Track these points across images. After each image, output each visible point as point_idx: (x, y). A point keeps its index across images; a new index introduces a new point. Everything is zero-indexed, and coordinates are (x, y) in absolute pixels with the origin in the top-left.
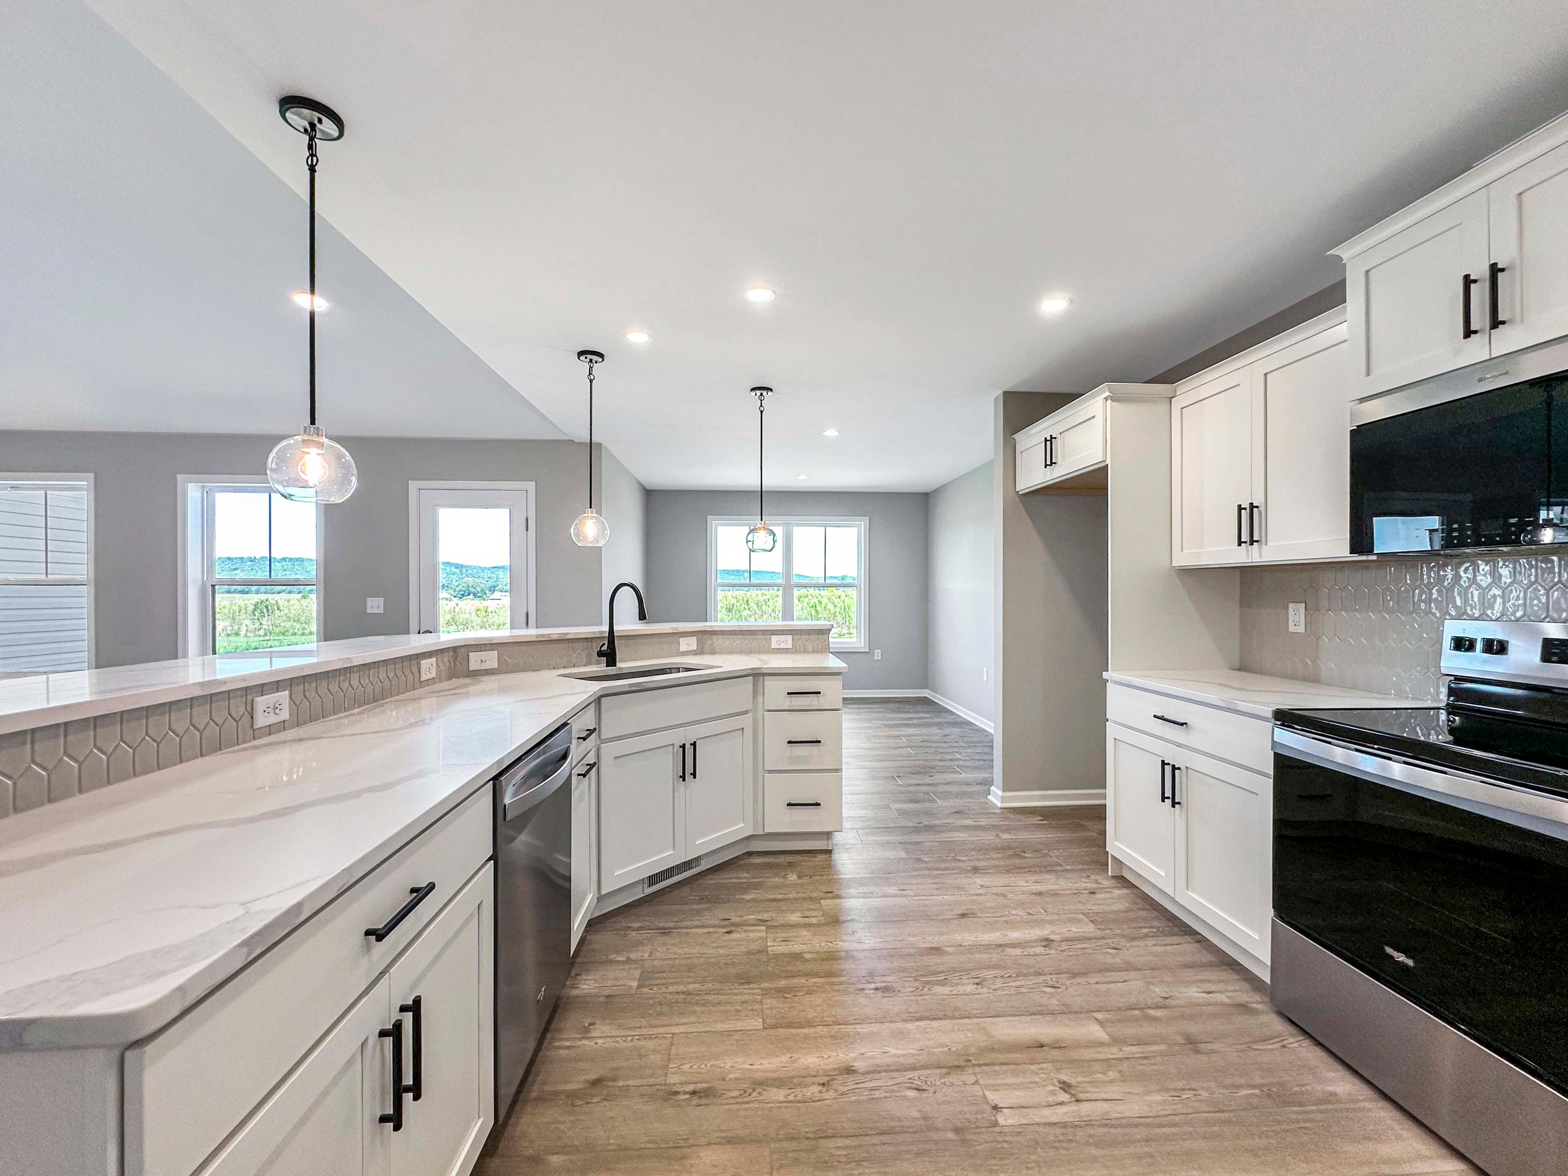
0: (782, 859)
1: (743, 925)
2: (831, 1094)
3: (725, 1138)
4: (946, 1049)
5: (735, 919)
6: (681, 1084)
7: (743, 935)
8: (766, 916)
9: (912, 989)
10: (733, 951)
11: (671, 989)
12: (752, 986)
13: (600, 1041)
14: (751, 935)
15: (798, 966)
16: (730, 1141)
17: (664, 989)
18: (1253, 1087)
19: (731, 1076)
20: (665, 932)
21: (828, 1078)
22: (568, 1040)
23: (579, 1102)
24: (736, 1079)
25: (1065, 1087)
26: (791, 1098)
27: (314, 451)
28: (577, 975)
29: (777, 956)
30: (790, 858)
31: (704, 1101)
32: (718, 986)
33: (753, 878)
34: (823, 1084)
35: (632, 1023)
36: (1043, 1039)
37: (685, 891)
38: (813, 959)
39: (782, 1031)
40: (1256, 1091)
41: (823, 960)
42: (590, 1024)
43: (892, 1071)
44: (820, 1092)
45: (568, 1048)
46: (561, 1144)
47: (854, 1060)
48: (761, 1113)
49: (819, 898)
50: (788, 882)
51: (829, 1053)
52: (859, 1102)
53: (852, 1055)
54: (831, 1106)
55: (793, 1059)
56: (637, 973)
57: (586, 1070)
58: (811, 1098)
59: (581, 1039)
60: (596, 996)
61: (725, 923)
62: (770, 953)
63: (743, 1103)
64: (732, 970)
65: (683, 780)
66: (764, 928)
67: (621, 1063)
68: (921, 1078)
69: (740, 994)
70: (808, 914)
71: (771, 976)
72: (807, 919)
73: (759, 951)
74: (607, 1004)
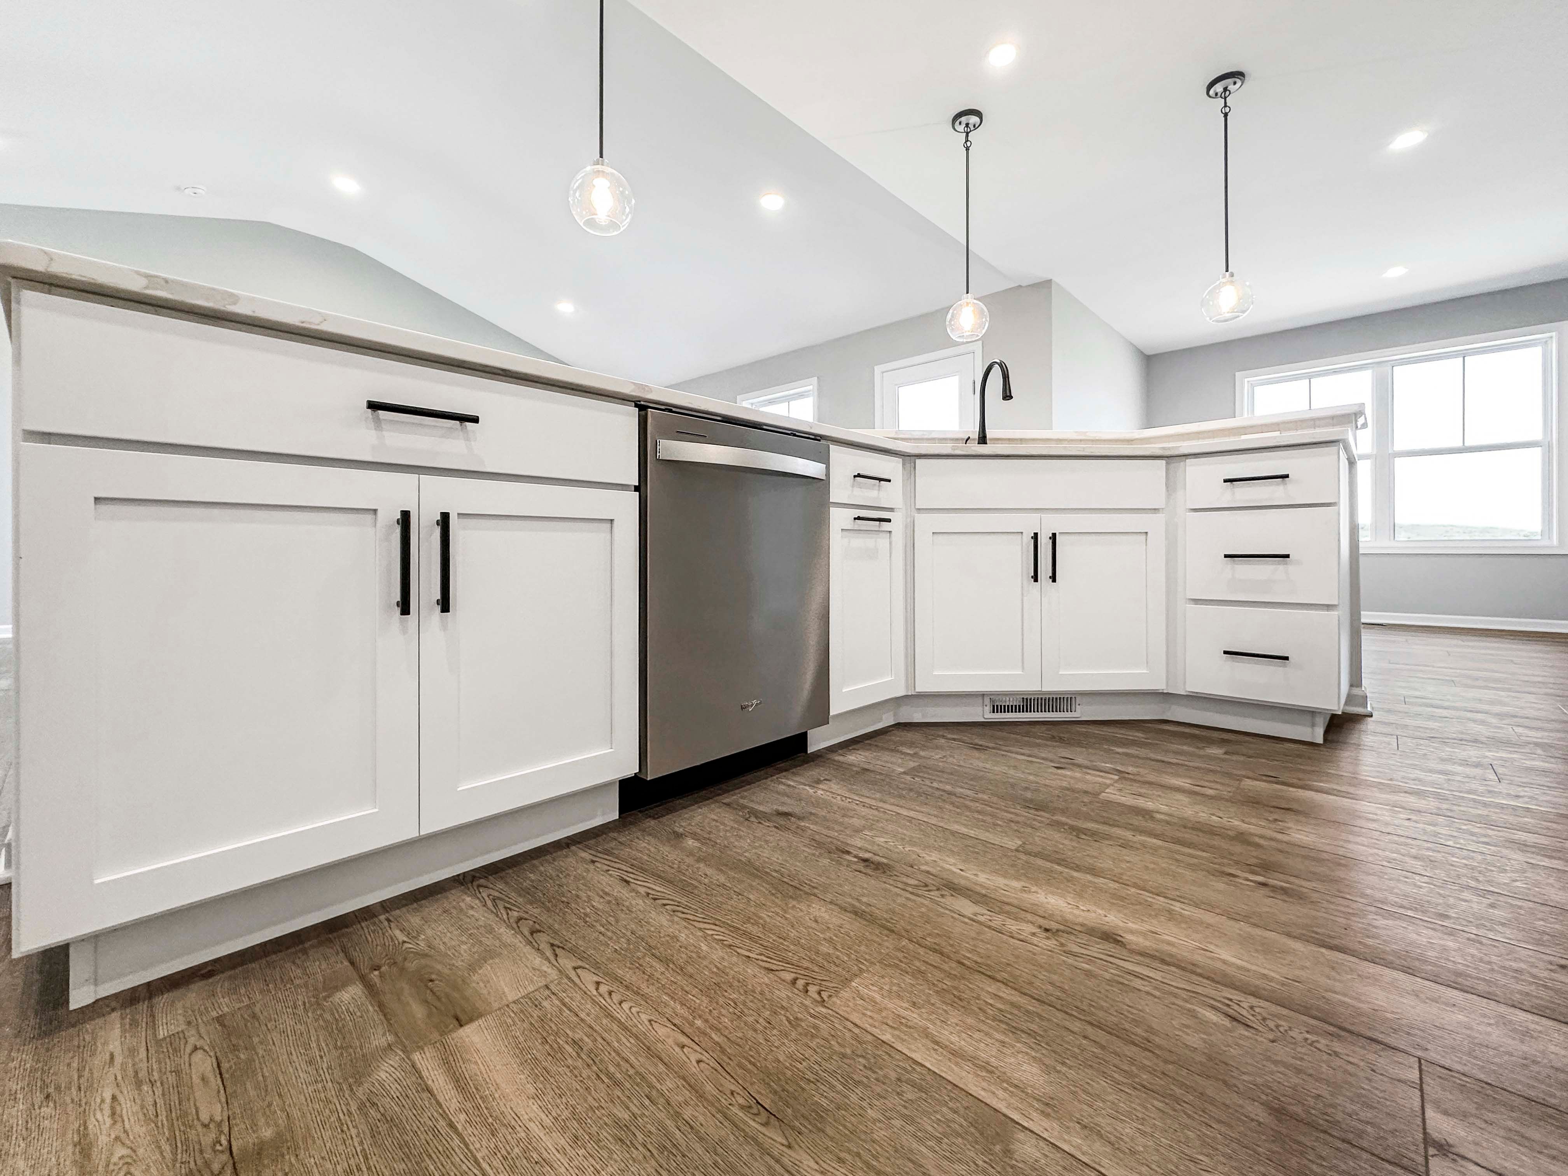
0: (1216, 734)
1: (1086, 768)
2: (1052, 943)
3: (853, 906)
5: (1080, 760)
6: (860, 848)
7: (1078, 775)
8: (1130, 769)
10: (1048, 782)
11: (935, 785)
12: (1041, 813)
13: (821, 792)
14: (1088, 777)
15: (1137, 821)
16: (857, 913)
17: (928, 782)
19: (923, 868)
20: (979, 748)
21: (1062, 927)
22: (794, 781)
23: (753, 819)
24: (927, 872)
26: (981, 918)
27: (602, 179)
28: (854, 749)
29: (1108, 803)
31: (869, 871)
32: (994, 799)
33: (1147, 739)
34: (1047, 930)
35: (865, 792)
38: (1168, 822)
39: (1040, 862)
41: (1185, 827)
42: (826, 780)
43: (1201, 976)
44: (1034, 934)
45: (789, 786)
46: (707, 836)
47: (1132, 932)
48: (923, 910)
49: (1248, 778)
50: (1202, 752)
51: (1094, 908)
52: (1089, 974)
53: (1130, 925)
54: (1034, 954)
55: (1024, 890)
56: (912, 764)
57: (783, 803)
58: (1011, 933)
59: (805, 785)
60: (855, 766)
61: (1063, 760)
62: (1100, 797)
63: (912, 893)
64: (1029, 795)
65: (1036, 580)
66: (1116, 777)
67: (822, 813)
68: (1259, 1010)
69: (1016, 814)
70: (1206, 784)
71: (1079, 815)
72: (1198, 787)
73: (1086, 792)
74: (858, 773)
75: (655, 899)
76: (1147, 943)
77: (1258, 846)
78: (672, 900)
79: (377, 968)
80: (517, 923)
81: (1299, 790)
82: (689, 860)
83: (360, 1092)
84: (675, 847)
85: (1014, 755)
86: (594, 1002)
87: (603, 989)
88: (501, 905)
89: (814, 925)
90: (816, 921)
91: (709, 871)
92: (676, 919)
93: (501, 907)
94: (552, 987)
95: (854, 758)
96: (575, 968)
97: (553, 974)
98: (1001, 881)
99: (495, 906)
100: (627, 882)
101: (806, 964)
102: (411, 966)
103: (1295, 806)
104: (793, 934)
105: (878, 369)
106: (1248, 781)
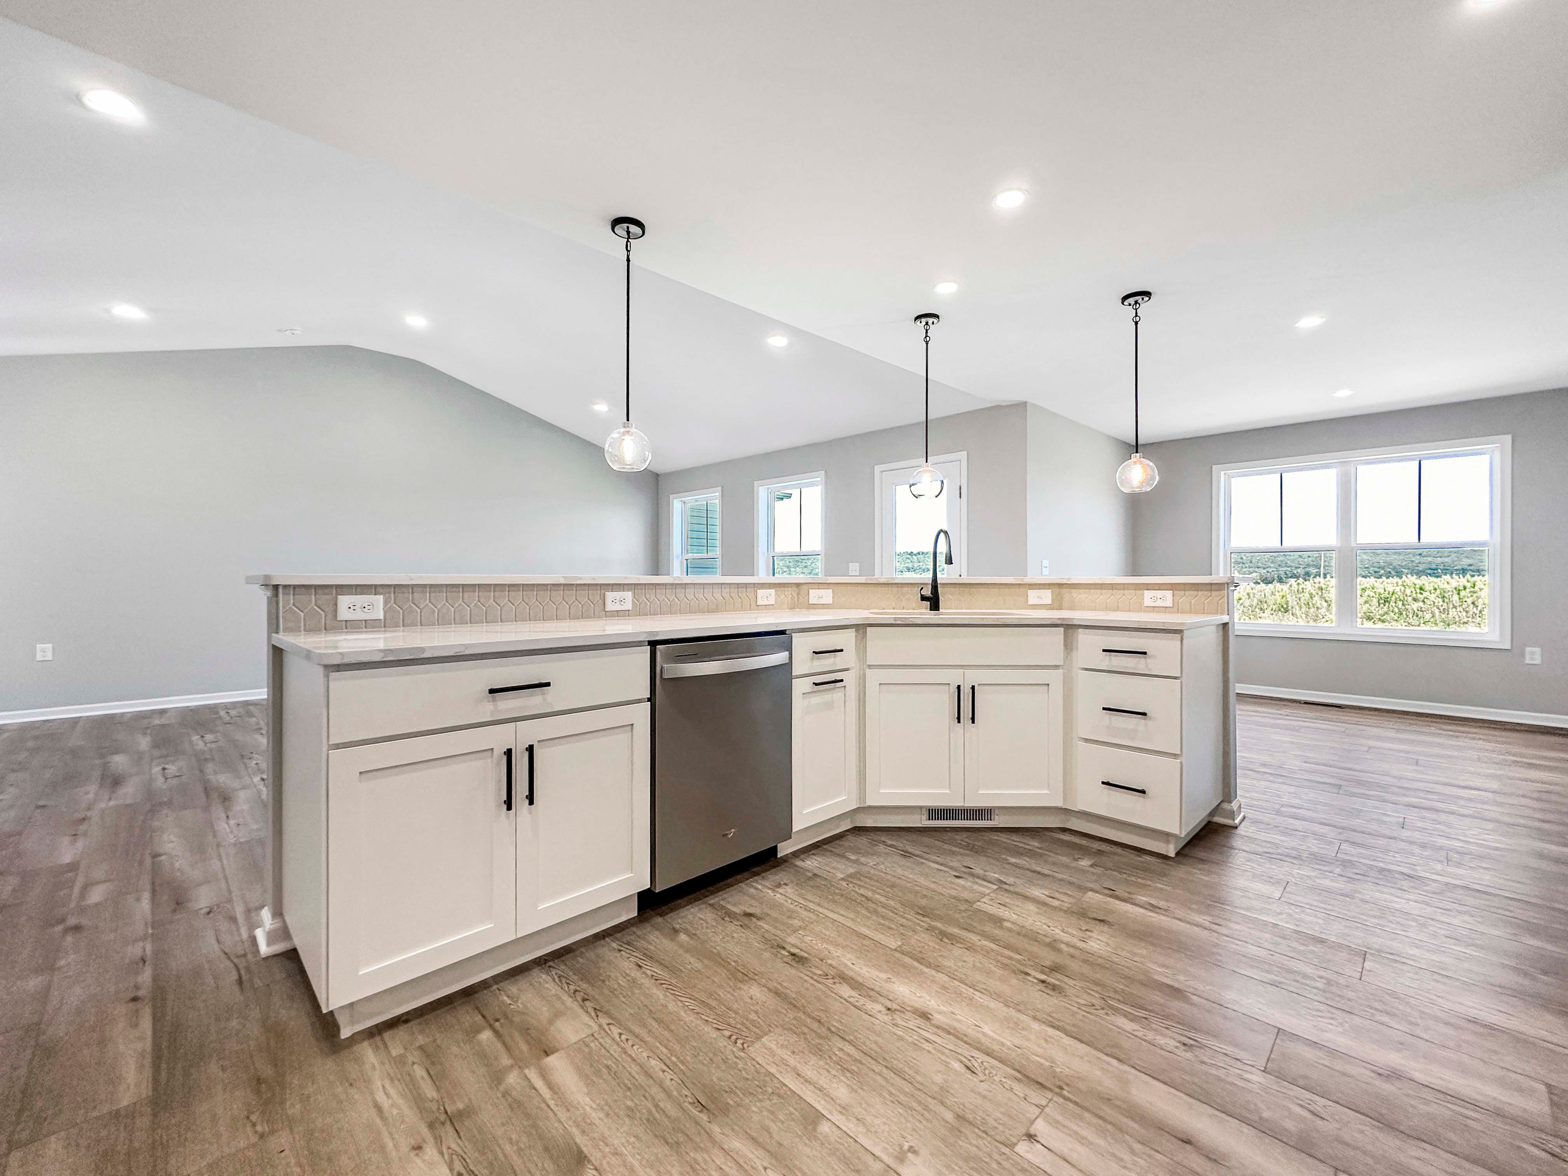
0: (1096, 845)
1: (978, 877)
2: (887, 1018)
3: (777, 989)
4: (1047, 1064)
5: (978, 871)
6: (793, 945)
7: (969, 884)
8: (1011, 880)
9: (1083, 1002)
10: (943, 890)
11: (862, 891)
12: (925, 919)
13: (778, 895)
14: (975, 887)
15: (989, 928)
16: (777, 993)
17: (856, 889)
19: (829, 962)
20: (906, 855)
21: (898, 1008)
22: (762, 885)
23: (727, 919)
24: (831, 965)
26: (852, 1000)
28: (813, 854)
29: (977, 911)
30: (1104, 847)
31: (793, 963)
32: (898, 906)
33: (1041, 849)
34: (889, 1009)
35: (810, 897)
36: (1200, 1140)
37: (961, 836)
38: (1010, 930)
39: (907, 960)
41: (1019, 934)
42: (786, 884)
43: (965, 1042)
44: (880, 1012)
45: (757, 889)
46: (694, 931)
47: (940, 1013)
48: (819, 993)
49: (1092, 890)
50: (1074, 864)
51: (924, 995)
52: (900, 1038)
53: (942, 1008)
54: (874, 1024)
55: (888, 980)
56: (852, 870)
57: (751, 906)
58: (866, 1010)
59: (770, 889)
60: (808, 871)
61: (964, 869)
62: (974, 906)
63: (815, 980)
64: (924, 902)
65: (959, 722)
66: (995, 887)
67: (775, 914)
68: (984, 1064)
69: (907, 919)
70: (1057, 895)
71: (951, 921)
72: (1051, 899)
73: (966, 901)
74: (809, 878)
75: (656, 980)
76: (946, 1020)
77: (1059, 951)
78: (665, 980)
79: (497, 1020)
80: (574, 993)
81: (1123, 904)
82: (681, 951)
83: (501, 1088)
84: (672, 940)
85: (930, 864)
86: (618, 1044)
87: (623, 1037)
88: (564, 980)
89: (749, 1001)
90: (752, 999)
91: (692, 960)
92: (668, 994)
93: (563, 982)
94: (595, 1035)
95: (811, 863)
96: (608, 1024)
97: (595, 1027)
98: (874, 973)
99: (560, 981)
100: (640, 967)
101: (739, 1026)
102: (517, 1019)
103: (1109, 918)
104: (735, 1006)
105: (878, 469)
106: (1090, 894)
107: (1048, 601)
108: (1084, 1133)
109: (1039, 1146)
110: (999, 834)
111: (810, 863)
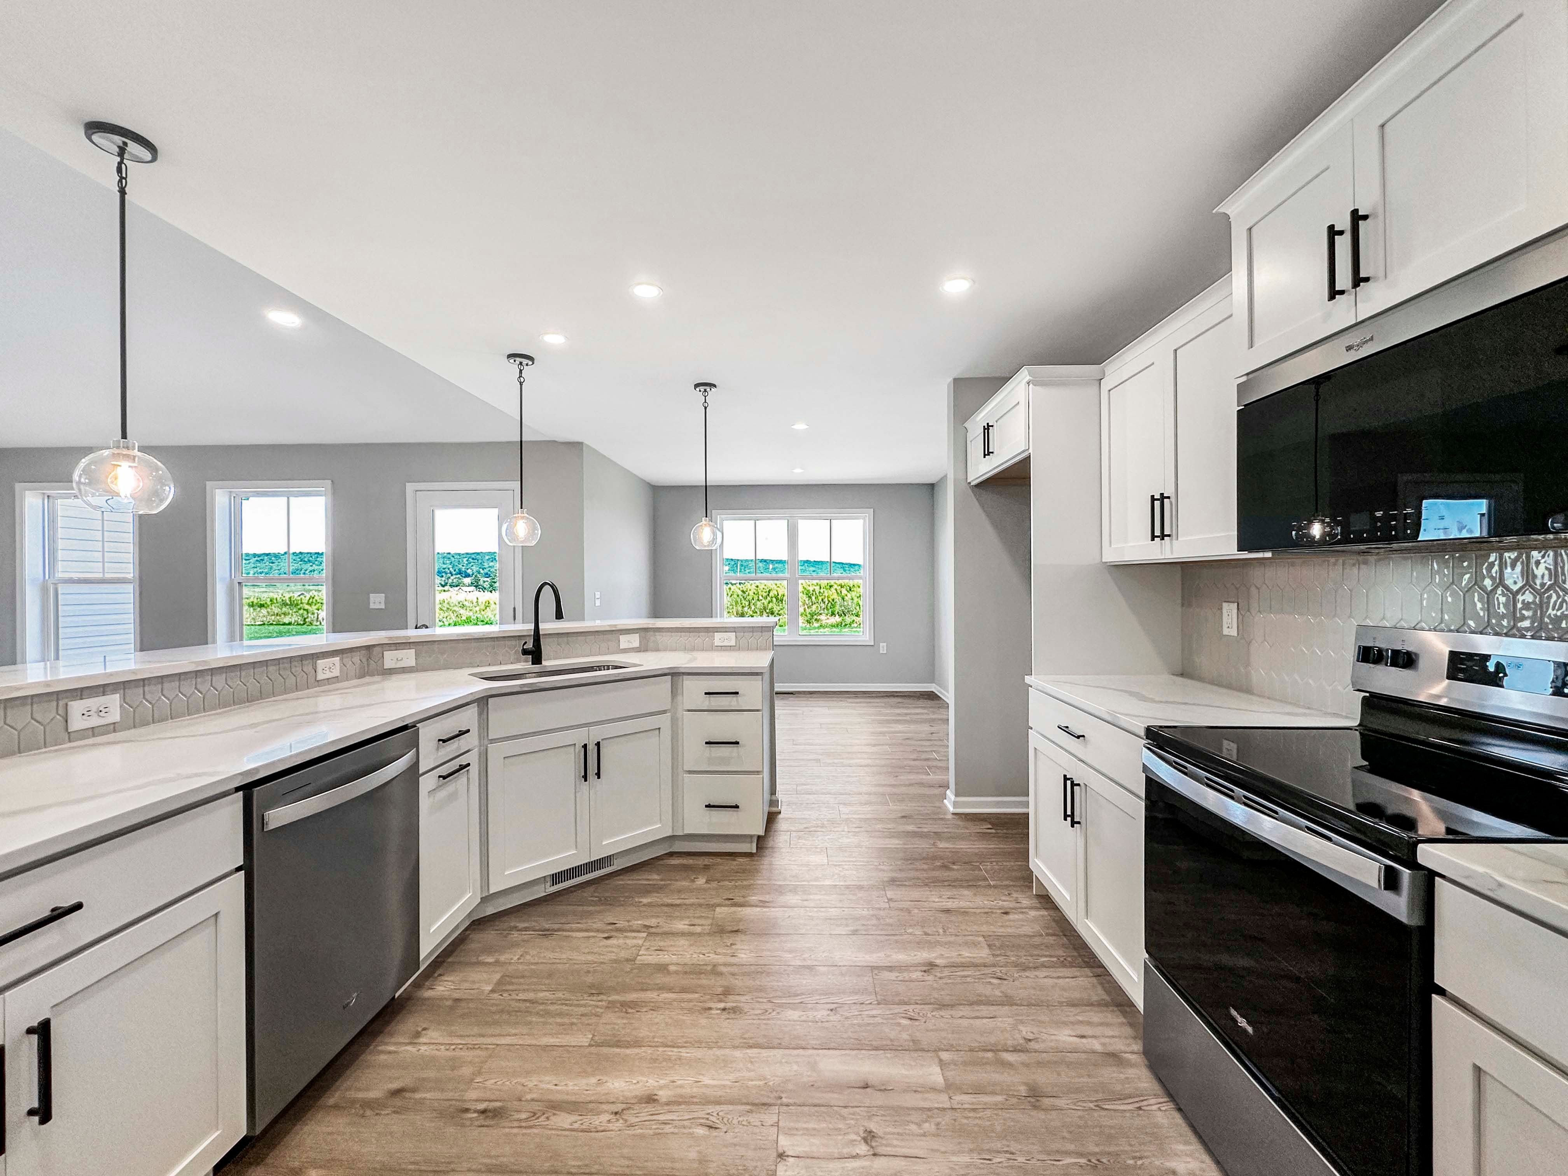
0: (701, 861)
1: (626, 931)
2: (620, 1124)
3: (486, 1165)
4: (761, 1083)
5: (621, 924)
6: (476, 1101)
7: (621, 941)
8: (653, 922)
9: (759, 1012)
10: (601, 958)
11: (522, 996)
12: (601, 997)
13: (423, 1048)
14: (628, 941)
15: (660, 979)
16: (490, 1169)
17: (513, 996)
18: (1081, 1155)
19: (529, 1097)
20: (546, 933)
21: (624, 1106)
22: (394, 1044)
23: (368, 1113)
24: (533, 1100)
25: (869, 1137)
26: (576, 1126)
27: (125, 465)
28: (440, 975)
29: (642, 966)
30: (707, 861)
31: (489, 1122)
32: (568, 995)
33: (662, 880)
34: (616, 1113)
35: (465, 1031)
36: (872, 1080)
37: (588, 892)
38: (677, 972)
39: (605, 1050)
40: (1083, 1161)
41: (686, 973)
42: (424, 1029)
43: (696, 1104)
44: (609, 1121)
45: (390, 1052)
46: (328, 1157)
47: (661, 1088)
48: (537, 1140)
49: (719, 905)
50: (694, 886)
51: (640, 1078)
52: (642, 1137)
53: (662, 1082)
54: (611, 1138)
55: (600, 1083)
56: (497, 976)
57: (393, 1078)
58: (596, 1128)
59: (406, 1044)
60: (447, 999)
61: (610, 927)
62: (637, 962)
63: (526, 1127)
64: (589, 979)
65: (586, 780)
66: (645, 935)
67: (431, 1074)
68: (720, 1114)
69: (585, 1006)
70: (696, 921)
71: (625, 988)
72: (692, 927)
73: (627, 960)
74: (452, 1008)
76: (670, 1093)
77: (722, 974)
81: (744, 908)
85: (574, 934)
98: (584, 1083)
103: (741, 926)
106: (718, 909)
107: (636, 644)
108: (811, 1125)
109: (791, 1160)
110: (621, 877)
111: (443, 989)
